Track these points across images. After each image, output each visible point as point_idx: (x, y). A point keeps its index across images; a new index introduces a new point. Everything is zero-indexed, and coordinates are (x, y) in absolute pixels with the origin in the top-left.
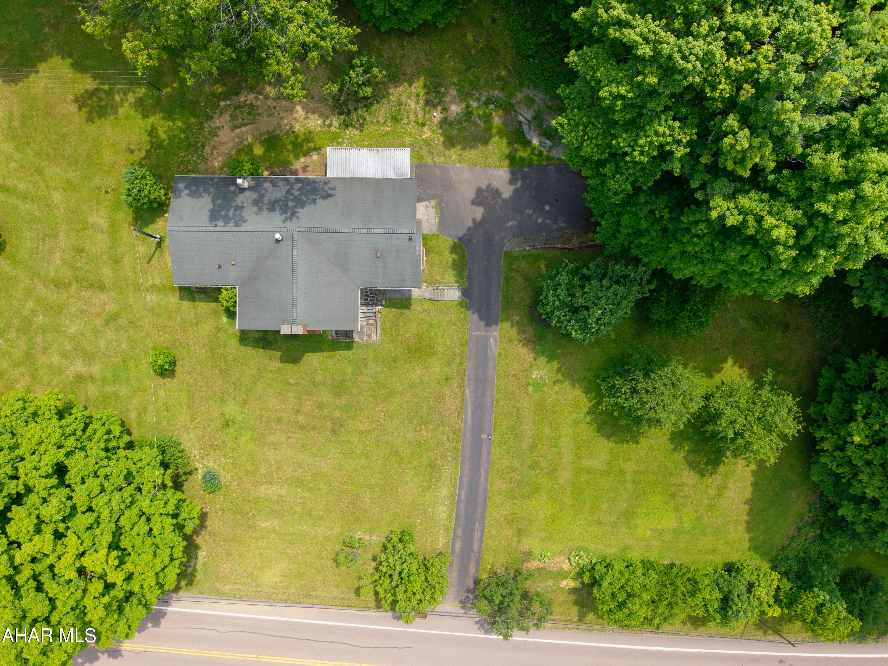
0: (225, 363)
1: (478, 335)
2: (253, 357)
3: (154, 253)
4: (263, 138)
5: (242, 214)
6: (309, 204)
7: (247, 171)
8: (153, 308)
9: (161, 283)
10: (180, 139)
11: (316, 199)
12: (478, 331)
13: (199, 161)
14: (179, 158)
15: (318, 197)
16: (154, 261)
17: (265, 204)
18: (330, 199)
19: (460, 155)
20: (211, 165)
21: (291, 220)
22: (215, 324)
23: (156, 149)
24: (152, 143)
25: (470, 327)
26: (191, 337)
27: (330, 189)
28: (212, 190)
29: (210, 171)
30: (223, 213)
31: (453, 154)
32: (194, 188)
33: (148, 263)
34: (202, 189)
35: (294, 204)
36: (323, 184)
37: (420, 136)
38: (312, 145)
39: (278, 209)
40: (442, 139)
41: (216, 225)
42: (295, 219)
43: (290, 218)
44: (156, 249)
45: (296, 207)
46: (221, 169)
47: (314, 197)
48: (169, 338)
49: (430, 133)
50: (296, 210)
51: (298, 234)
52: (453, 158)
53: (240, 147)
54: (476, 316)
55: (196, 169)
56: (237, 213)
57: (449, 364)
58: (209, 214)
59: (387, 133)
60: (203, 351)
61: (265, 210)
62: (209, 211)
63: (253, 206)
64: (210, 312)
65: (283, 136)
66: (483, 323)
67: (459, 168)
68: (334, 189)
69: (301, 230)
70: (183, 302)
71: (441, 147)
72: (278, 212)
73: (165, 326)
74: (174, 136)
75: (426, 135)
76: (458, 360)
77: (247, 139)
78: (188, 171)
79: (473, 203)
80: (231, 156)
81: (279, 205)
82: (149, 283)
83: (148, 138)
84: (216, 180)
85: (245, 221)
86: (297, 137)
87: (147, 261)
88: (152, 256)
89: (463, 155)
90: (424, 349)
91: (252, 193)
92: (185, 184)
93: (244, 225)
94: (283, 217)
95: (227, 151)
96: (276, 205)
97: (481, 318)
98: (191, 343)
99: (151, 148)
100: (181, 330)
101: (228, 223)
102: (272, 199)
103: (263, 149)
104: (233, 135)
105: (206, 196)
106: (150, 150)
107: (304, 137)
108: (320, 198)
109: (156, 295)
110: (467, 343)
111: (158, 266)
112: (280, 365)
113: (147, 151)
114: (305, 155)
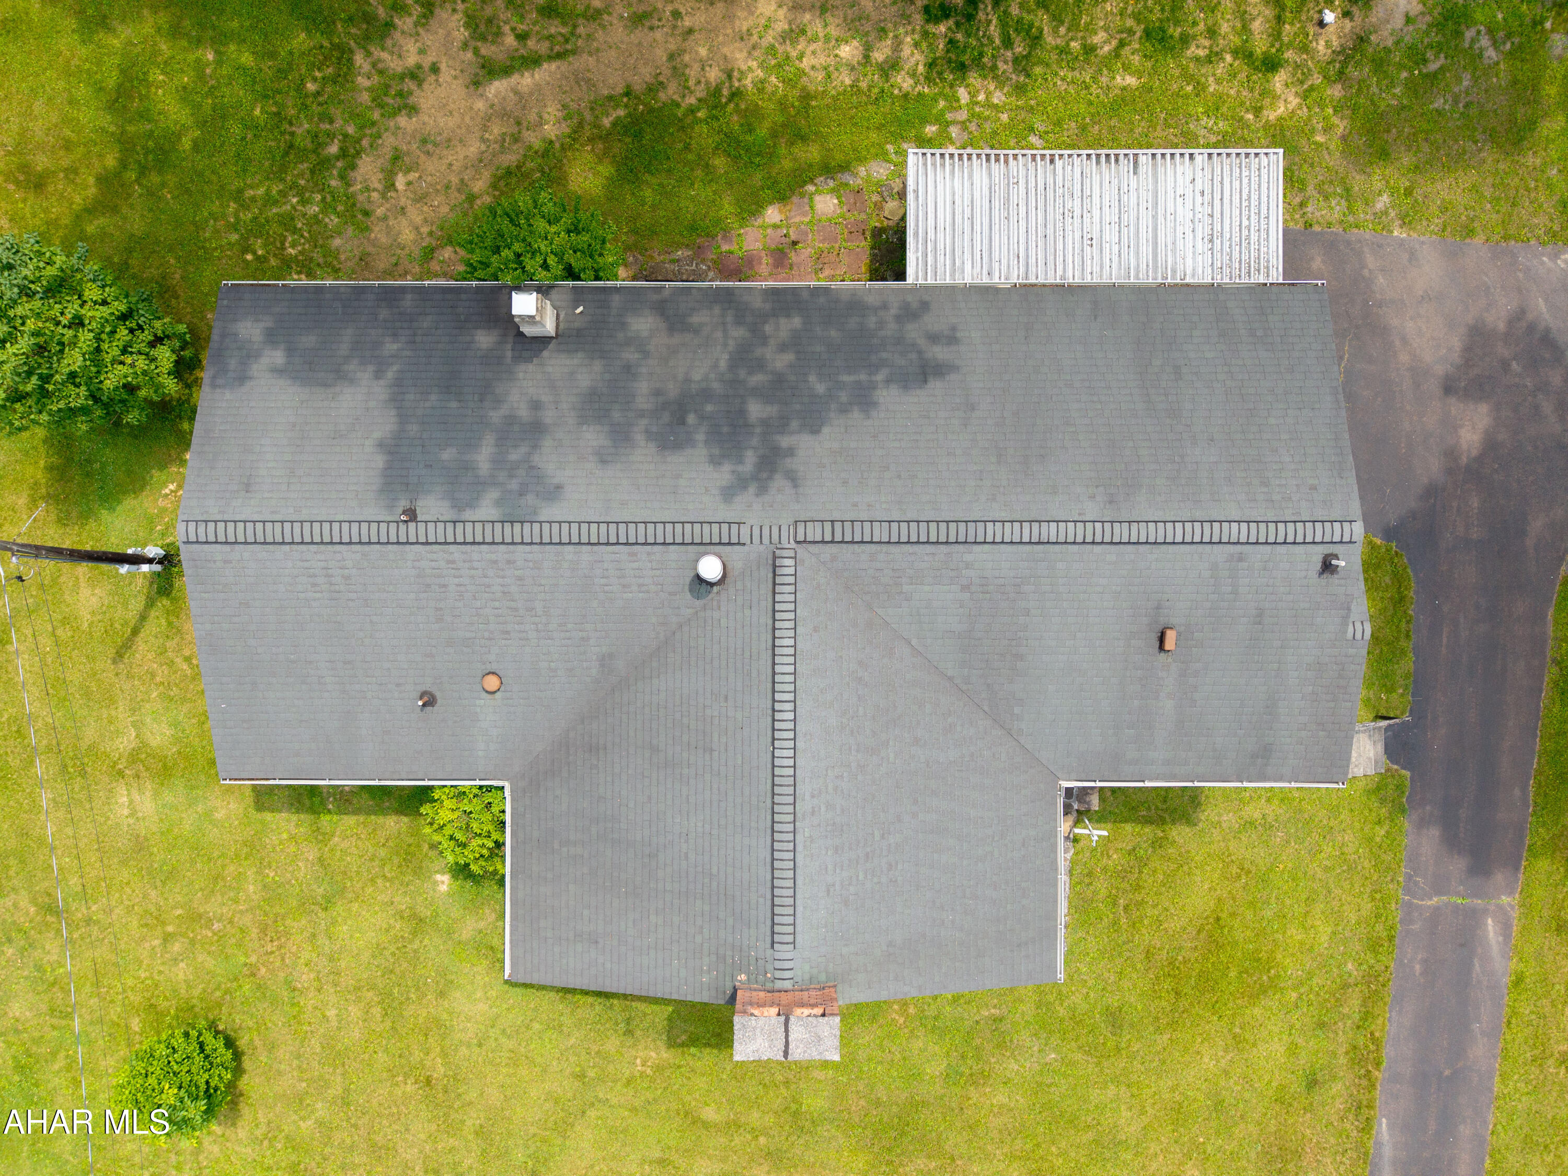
0: (444, 1054)
1: (1437, 909)
2: (559, 1028)
3: (143, 617)
4: (607, 122)
5: (536, 459)
6: (844, 410)
7: (552, 260)
8: (140, 845)
9: (177, 741)
10: (250, 125)
11: (873, 386)
12: (1439, 893)
13: (333, 221)
14: (244, 206)
15: (880, 377)
16: (144, 648)
17: (641, 414)
18: (936, 386)
19: (1408, 192)
20: (384, 240)
21: (763, 490)
22: (403, 902)
23: (143, 171)
24: (126, 144)
25: (1409, 878)
26: (305, 955)
27: (934, 338)
28: (391, 347)
29: (382, 264)
30: (448, 455)
31: (1378, 185)
32: (309, 340)
33: (119, 656)
34: (344, 348)
35: (771, 410)
36: (898, 318)
37: (1257, 111)
38: (813, 153)
39: (700, 437)
40: (1341, 126)
41: (412, 515)
42: (779, 481)
43: (755, 478)
44: (150, 603)
45: (782, 425)
46: (429, 253)
47: (863, 377)
48: (210, 963)
49: (1294, 101)
50: (785, 441)
51: (801, 551)
52: (1379, 206)
53: (510, 159)
54: (1434, 832)
55: (317, 256)
56: (514, 456)
57: (1321, 1025)
58: (380, 461)
59: (1125, 99)
60: (355, 1012)
61: (640, 438)
62: (381, 445)
63: (583, 420)
64: (382, 852)
65: (692, 111)
66: (1458, 865)
67: (1401, 243)
68: (952, 339)
69: (814, 532)
70: (268, 816)
71: (1334, 160)
72: (700, 453)
73: (195, 918)
74: (221, 114)
75: (1281, 110)
76: (1353, 1005)
77: (541, 122)
78: (287, 266)
79: (1449, 388)
80: (471, 198)
81: (702, 417)
82: (125, 742)
83: (106, 121)
84: (408, 302)
85: (554, 493)
86: (751, 116)
87: (111, 652)
88: (135, 632)
89: (1418, 194)
90: (1233, 974)
91: (577, 359)
92: (268, 322)
93: (548, 512)
94: (724, 475)
95: (455, 180)
96: (691, 419)
97: (1451, 841)
98: (305, 978)
99: (123, 164)
100: (264, 931)
101: (472, 504)
102: (673, 390)
103: (606, 169)
104: (480, 105)
105: (365, 376)
106: (118, 175)
107: (780, 119)
108: (888, 381)
109: (156, 794)
110: (1391, 938)
111: (162, 674)
112: (665, 1054)
113: (103, 180)
114: (782, 198)
